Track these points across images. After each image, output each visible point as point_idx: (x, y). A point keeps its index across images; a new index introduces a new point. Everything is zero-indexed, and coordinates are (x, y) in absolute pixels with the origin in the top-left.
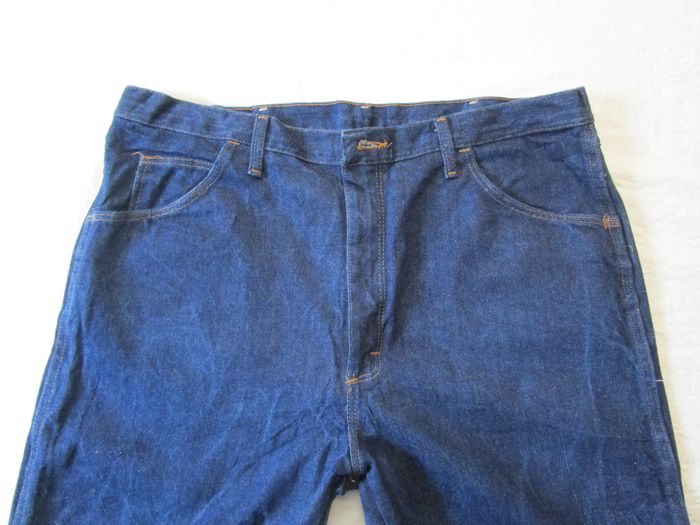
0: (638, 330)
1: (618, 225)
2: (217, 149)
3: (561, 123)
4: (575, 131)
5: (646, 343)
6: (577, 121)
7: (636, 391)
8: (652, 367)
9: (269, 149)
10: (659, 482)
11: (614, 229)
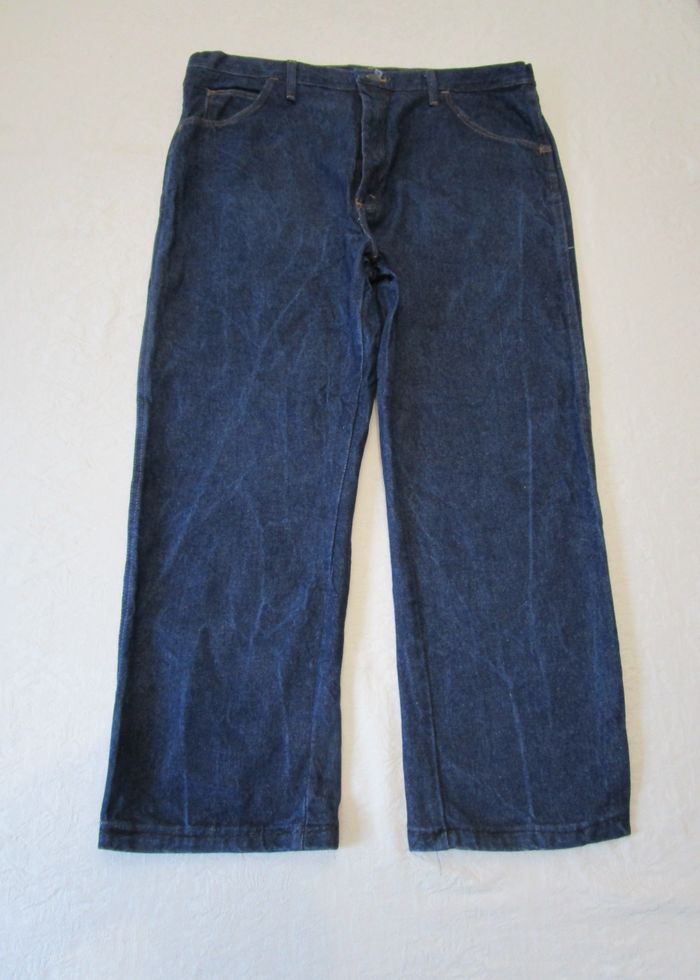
0: (560, 217)
1: (550, 150)
2: (263, 83)
3: (513, 82)
4: (522, 88)
5: (564, 223)
6: (524, 81)
7: (554, 255)
8: (566, 239)
9: (300, 82)
10: (563, 315)
11: (547, 154)
